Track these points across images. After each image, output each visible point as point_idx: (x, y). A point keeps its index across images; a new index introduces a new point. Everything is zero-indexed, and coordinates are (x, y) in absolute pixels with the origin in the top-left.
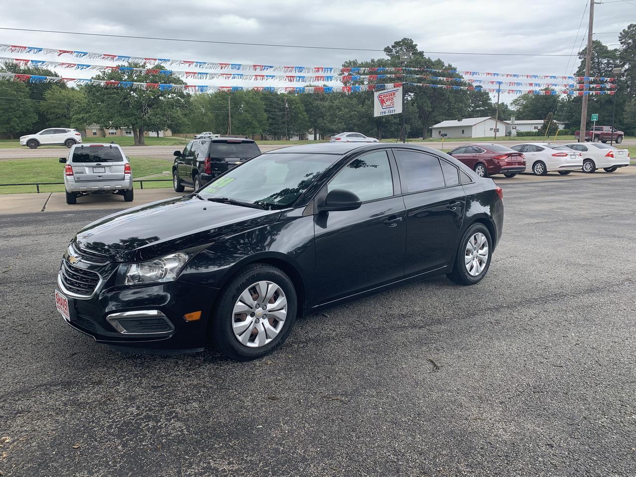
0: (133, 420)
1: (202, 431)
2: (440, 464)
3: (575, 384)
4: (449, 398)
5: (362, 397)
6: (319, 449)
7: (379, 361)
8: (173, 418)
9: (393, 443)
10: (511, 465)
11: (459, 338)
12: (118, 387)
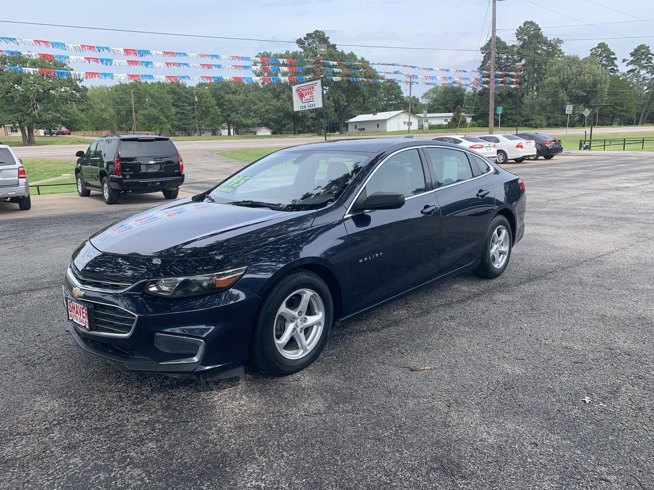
0: (79, 473)
1: (166, 476)
2: (435, 479)
3: (540, 377)
4: (426, 405)
5: (337, 414)
6: (304, 480)
7: (345, 372)
8: (129, 464)
9: (381, 462)
10: (504, 471)
11: (419, 338)
12: (53, 435)
